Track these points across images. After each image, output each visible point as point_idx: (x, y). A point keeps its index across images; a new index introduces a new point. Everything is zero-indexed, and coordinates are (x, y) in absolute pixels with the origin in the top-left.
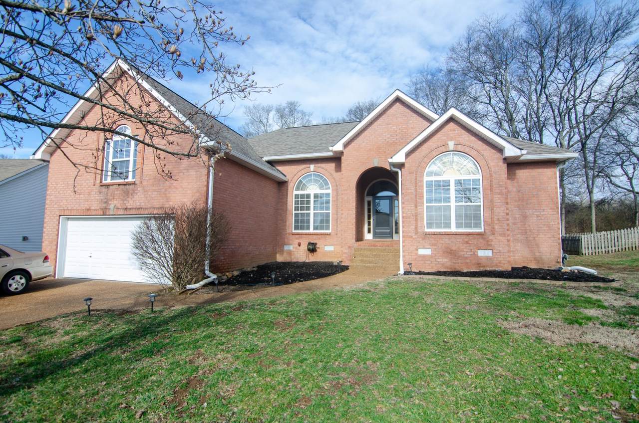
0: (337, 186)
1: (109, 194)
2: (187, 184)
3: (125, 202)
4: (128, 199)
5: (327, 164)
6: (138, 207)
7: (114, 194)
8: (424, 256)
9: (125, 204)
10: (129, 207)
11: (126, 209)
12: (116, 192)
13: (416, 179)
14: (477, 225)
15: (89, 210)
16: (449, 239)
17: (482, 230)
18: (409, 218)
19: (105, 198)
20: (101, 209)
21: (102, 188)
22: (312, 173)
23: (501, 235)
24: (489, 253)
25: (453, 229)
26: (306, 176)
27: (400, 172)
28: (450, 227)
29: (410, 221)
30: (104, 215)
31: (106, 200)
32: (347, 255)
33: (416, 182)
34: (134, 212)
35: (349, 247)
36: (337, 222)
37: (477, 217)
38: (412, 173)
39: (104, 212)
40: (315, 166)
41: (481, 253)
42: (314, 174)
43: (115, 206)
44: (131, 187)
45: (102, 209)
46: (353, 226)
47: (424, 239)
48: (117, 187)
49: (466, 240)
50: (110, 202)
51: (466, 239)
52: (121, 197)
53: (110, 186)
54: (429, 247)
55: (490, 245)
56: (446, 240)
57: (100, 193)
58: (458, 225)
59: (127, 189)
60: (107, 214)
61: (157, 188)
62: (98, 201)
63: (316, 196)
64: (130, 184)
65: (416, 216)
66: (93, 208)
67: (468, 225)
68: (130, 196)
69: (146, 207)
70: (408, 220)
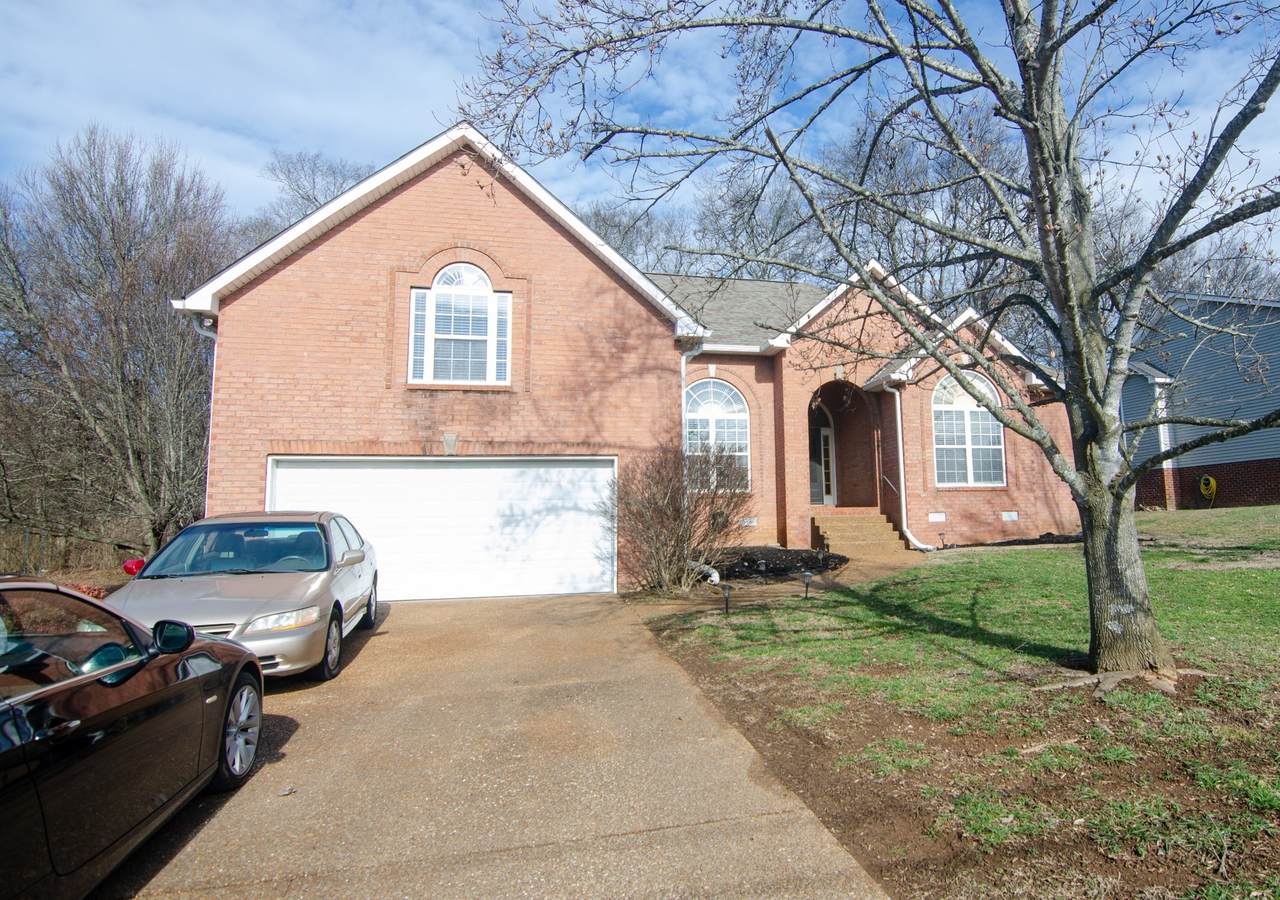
0: (760, 408)
1: (438, 410)
2: (639, 400)
3: (486, 429)
4: (493, 423)
5: (740, 366)
6: (523, 440)
7: (452, 410)
8: (937, 524)
9: (486, 432)
10: (496, 439)
11: (491, 443)
12: (456, 407)
13: (922, 407)
14: (998, 478)
15: (373, 443)
16: (967, 497)
17: (1005, 485)
18: (915, 467)
19: (426, 419)
20: (414, 441)
21: (414, 395)
22: (712, 380)
23: (1027, 490)
24: (1014, 516)
25: (971, 483)
26: (701, 384)
27: (897, 394)
28: (966, 480)
29: (916, 472)
30: (424, 456)
31: (428, 423)
32: (797, 532)
33: (921, 411)
34: (513, 450)
35: (801, 517)
36: (762, 473)
37: (998, 466)
38: (917, 397)
39: (424, 449)
40: (717, 368)
41: (1007, 517)
42: (714, 382)
43: (458, 436)
44: (501, 398)
45: (420, 442)
46: (805, 481)
47: (935, 498)
48: (460, 395)
49: (988, 498)
50: (442, 428)
51: (989, 496)
52: (472, 418)
53: (439, 393)
54: (943, 509)
55: (1015, 505)
56: (963, 499)
57: (409, 406)
58: (977, 478)
59: (489, 402)
60: (435, 453)
61: (568, 404)
62: (403, 424)
63: (719, 423)
64: (499, 392)
65: (924, 463)
66: (389, 439)
67: (987, 478)
68: (500, 417)
69: (544, 440)
70: (914, 469)
